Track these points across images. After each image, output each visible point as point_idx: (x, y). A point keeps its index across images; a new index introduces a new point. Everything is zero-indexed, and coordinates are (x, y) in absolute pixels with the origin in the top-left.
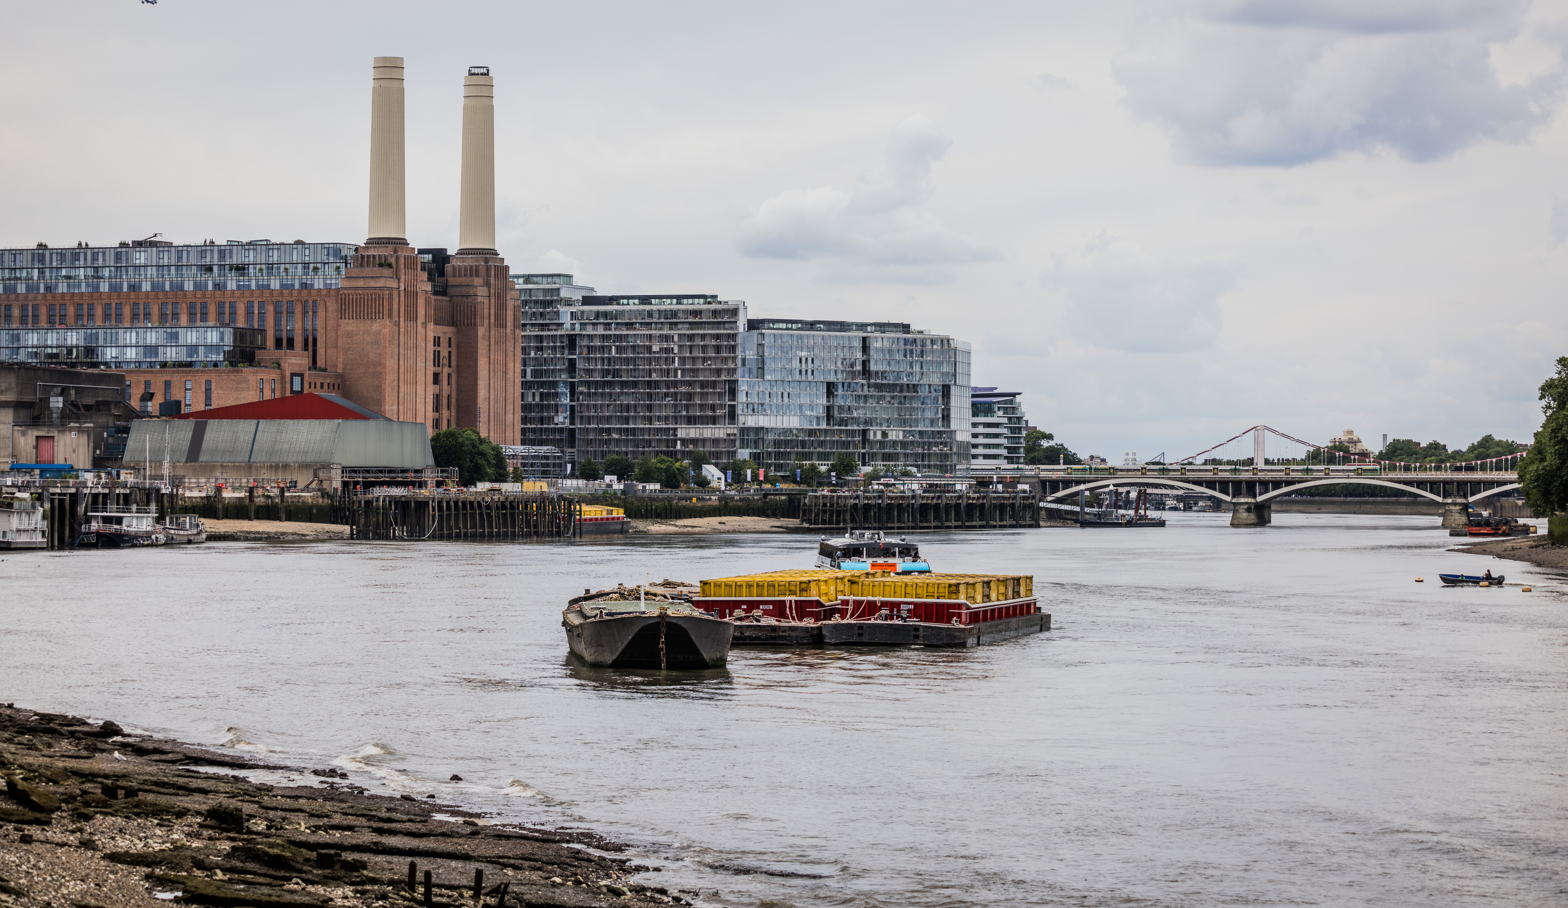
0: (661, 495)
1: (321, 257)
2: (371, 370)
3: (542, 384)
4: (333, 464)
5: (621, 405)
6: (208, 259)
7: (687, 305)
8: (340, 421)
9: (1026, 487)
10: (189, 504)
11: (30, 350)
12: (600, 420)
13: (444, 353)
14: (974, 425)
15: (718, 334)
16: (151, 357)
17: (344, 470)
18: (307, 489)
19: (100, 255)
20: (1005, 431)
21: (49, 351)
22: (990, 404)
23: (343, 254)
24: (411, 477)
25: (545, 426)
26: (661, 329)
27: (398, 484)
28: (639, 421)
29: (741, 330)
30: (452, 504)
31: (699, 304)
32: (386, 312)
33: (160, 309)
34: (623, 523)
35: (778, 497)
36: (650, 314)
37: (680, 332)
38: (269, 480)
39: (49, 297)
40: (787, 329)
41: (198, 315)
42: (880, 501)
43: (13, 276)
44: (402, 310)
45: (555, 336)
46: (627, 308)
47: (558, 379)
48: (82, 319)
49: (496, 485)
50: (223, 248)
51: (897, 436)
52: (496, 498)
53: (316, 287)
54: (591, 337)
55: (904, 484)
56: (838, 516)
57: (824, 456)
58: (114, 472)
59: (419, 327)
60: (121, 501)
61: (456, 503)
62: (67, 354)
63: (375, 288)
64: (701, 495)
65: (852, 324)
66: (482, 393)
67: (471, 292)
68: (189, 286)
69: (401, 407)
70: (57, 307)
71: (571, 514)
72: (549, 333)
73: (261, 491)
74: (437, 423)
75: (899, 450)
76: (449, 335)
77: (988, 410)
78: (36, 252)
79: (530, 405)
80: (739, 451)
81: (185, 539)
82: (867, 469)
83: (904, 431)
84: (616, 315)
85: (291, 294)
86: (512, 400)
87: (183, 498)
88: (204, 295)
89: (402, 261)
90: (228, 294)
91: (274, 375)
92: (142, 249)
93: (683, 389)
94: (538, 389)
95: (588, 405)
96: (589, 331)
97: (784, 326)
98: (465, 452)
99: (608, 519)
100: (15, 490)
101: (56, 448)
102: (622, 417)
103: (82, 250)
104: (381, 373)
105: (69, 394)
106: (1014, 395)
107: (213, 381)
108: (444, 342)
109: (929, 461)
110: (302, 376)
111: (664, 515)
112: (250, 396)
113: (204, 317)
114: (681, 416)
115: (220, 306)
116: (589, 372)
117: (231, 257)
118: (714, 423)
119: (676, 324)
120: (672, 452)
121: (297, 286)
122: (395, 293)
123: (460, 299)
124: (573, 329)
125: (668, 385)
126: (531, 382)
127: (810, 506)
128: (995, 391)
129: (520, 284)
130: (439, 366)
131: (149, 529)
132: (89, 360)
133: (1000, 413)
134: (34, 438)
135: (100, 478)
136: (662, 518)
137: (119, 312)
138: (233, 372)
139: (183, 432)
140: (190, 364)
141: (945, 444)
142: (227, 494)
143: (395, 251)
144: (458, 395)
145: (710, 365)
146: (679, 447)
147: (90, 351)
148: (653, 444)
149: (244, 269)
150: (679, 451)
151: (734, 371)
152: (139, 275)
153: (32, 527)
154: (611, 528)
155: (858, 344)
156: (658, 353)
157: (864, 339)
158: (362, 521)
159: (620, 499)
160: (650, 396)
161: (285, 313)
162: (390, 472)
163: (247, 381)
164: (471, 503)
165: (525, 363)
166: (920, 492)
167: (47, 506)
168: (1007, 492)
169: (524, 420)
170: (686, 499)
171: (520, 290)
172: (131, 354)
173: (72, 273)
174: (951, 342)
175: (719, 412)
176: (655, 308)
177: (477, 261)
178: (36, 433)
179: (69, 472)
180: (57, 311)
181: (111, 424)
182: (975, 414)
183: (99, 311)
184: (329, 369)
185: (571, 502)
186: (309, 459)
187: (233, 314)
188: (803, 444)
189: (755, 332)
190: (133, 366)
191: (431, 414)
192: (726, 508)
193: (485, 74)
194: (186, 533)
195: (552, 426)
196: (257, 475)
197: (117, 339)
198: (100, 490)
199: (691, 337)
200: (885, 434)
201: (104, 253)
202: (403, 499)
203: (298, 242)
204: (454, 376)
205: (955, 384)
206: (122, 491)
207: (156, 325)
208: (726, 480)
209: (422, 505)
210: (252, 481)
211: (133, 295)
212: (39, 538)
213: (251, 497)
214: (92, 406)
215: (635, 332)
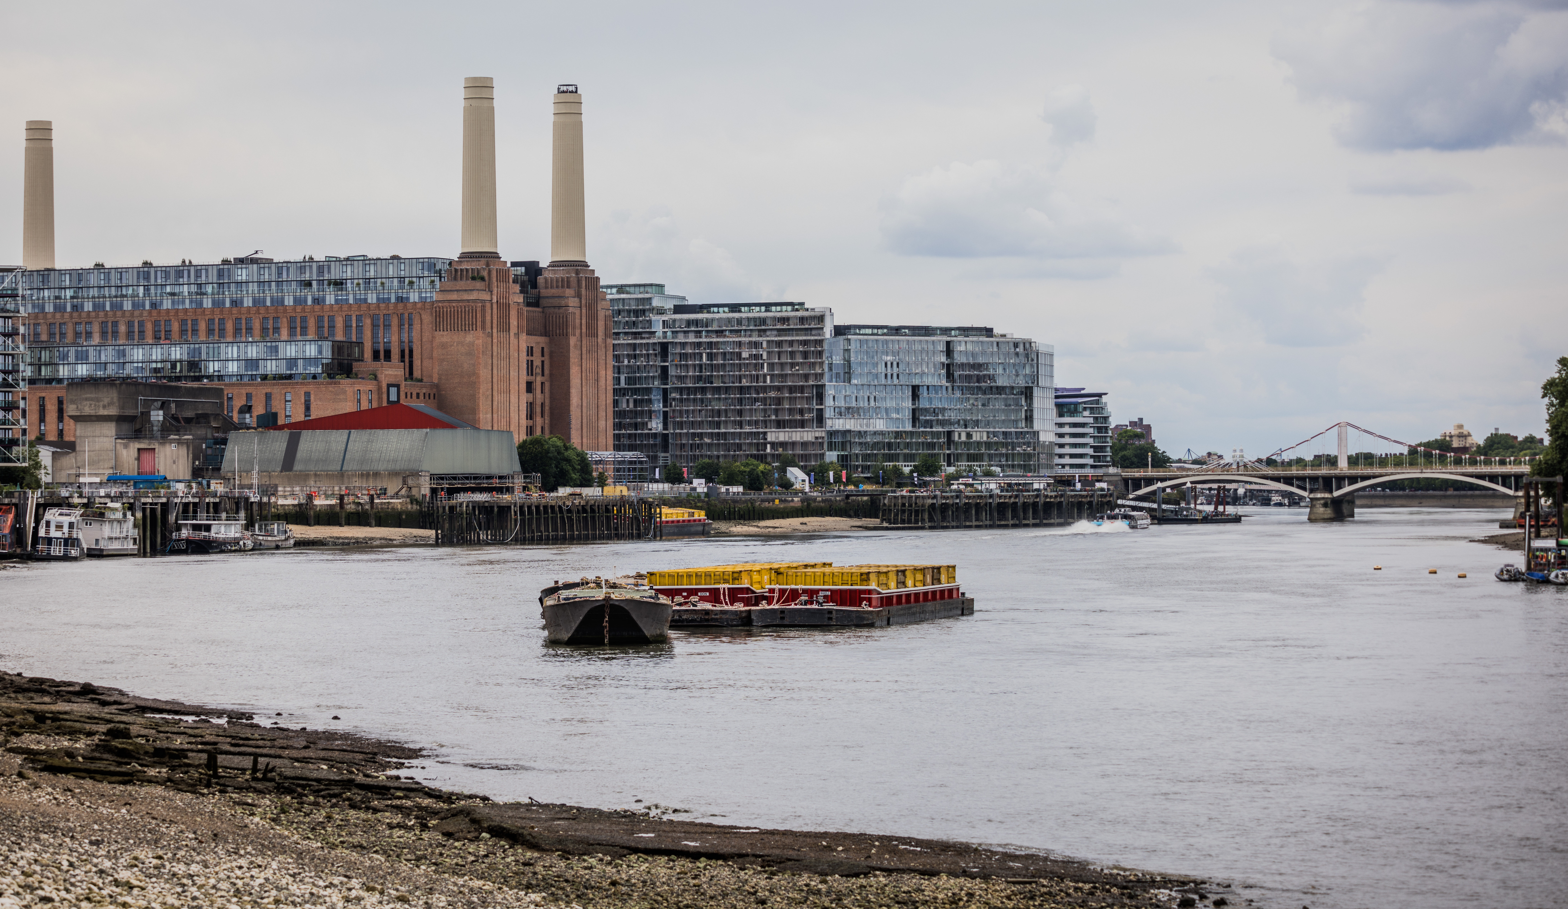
0: (744, 498)
1: (416, 271)
2: (465, 380)
3: (636, 391)
4: (421, 471)
5: (713, 410)
6: (307, 275)
7: (775, 312)
8: (428, 430)
9: (1104, 485)
10: (281, 511)
11: (136, 365)
12: (693, 424)
13: (537, 363)
14: (1061, 425)
15: (805, 341)
16: (252, 370)
17: (432, 477)
18: (396, 495)
19: (203, 272)
20: (1091, 430)
21: (154, 365)
22: (1076, 404)
23: (437, 268)
24: (496, 483)
25: (639, 432)
26: (750, 336)
27: (481, 490)
28: (730, 425)
29: (828, 335)
30: (534, 508)
31: (787, 312)
32: (479, 324)
33: (262, 324)
34: (704, 525)
35: (859, 498)
36: (739, 321)
37: (768, 339)
38: (361, 488)
39: (154, 313)
40: (872, 334)
41: (299, 329)
42: (958, 501)
43: (119, 293)
44: (495, 321)
45: (648, 344)
46: (717, 316)
47: (651, 386)
48: (186, 334)
49: (578, 490)
50: (321, 264)
51: (981, 437)
52: (576, 502)
53: (411, 300)
54: (683, 345)
55: (982, 484)
56: (917, 515)
57: (908, 458)
58: (205, 482)
59: (512, 338)
60: (211, 510)
61: (538, 507)
62: (172, 368)
63: (468, 301)
64: (783, 497)
65: (937, 328)
66: (575, 400)
67: (563, 303)
68: (289, 301)
69: (495, 416)
70: (163, 323)
71: (651, 517)
72: (641, 341)
73: (351, 498)
74: (530, 430)
75: (983, 451)
76: (542, 345)
77: (1073, 410)
78: (141, 269)
79: (624, 411)
80: (827, 453)
81: (274, 545)
82: (951, 470)
83: (988, 432)
84: (707, 323)
85: (387, 308)
86: (604, 407)
87: (276, 505)
88: (303, 310)
89: (494, 273)
90: (326, 308)
91: (371, 386)
92: (244, 266)
93: (772, 394)
94: (632, 396)
95: (680, 411)
96: (681, 339)
97: (869, 331)
98: (551, 459)
99: (689, 521)
100: (107, 500)
101: (157, 459)
102: (714, 421)
103: (186, 268)
104: (475, 383)
105: (169, 408)
106: (1100, 395)
107: (312, 392)
108: (537, 352)
109: (1013, 461)
110: (398, 386)
111: (747, 517)
112: (348, 407)
113: (304, 331)
114: (770, 421)
115: (320, 319)
116: (680, 378)
117: (329, 272)
118: (803, 427)
119: (765, 331)
120: (762, 455)
121: (393, 300)
122: (488, 305)
123: (552, 310)
124: (665, 337)
125: (757, 390)
126: (625, 389)
127: (890, 506)
128: (1082, 392)
129: (612, 294)
130: (532, 375)
131: (237, 535)
132: (192, 374)
133: (1086, 413)
134: (136, 450)
135: (191, 488)
136: (745, 520)
137: (222, 327)
138: (331, 384)
139: (278, 442)
140: (290, 377)
141: (1028, 444)
142: (317, 502)
143: (488, 265)
144: (551, 402)
145: (798, 370)
146: (768, 450)
147: (193, 365)
148: (744, 448)
149: (342, 284)
150: (769, 454)
151: (822, 375)
152: (241, 291)
153: (124, 535)
154: (693, 529)
155: (942, 347)
156: (747, 359)
157: (948, 343)
158: (447, 526)
159: (703, 501)
160: (740, 401)
161: (382, 326)
162: (475, 478)
163: (345, 392)
164: (552, 507)
165: (618, 370)
166: (998, 491)
167: (139, 515)
168: (1085, 491)
169: (618, 426)
170: (769, 501)
171: (612, 300)
172: (233, 368)
173: (177, 290)
174: (1033, 345)
175: (807, 416)
176: (743, 315)
177: (568, 272)
178: (138, 445)
179: (161, 482)
180: (163, 327)
181: (209, 436)
182: (1061, 415)
183: (202, 326)
184: (425, 380)
185: (651, 505)
186: (398, 467)
187: (332, 327)
188: (890, 445)
189: (841, 338)
190: (235, 379)
191: (524, 422)
192: (808, 509)
193: (572, 92)
194: (274, 539)
195: (646, 431)
196: (349, 483)
197: (219, 353)
198: (191, 499)
199: (779, 344)
200: (969, 435)
201: (207, 270)
202: (487, 504)
203: (395, 257)
204: (547, 385)
205: (1038, 385)
206: (212, 500)
207: (257, 338)
208: (810, 483)
209: (504, 510)
210: (344, 488)
211: (235, 310)
212: (130, 546)
213: (342, 504)
214: (192, 419)
215: (725, 340)
